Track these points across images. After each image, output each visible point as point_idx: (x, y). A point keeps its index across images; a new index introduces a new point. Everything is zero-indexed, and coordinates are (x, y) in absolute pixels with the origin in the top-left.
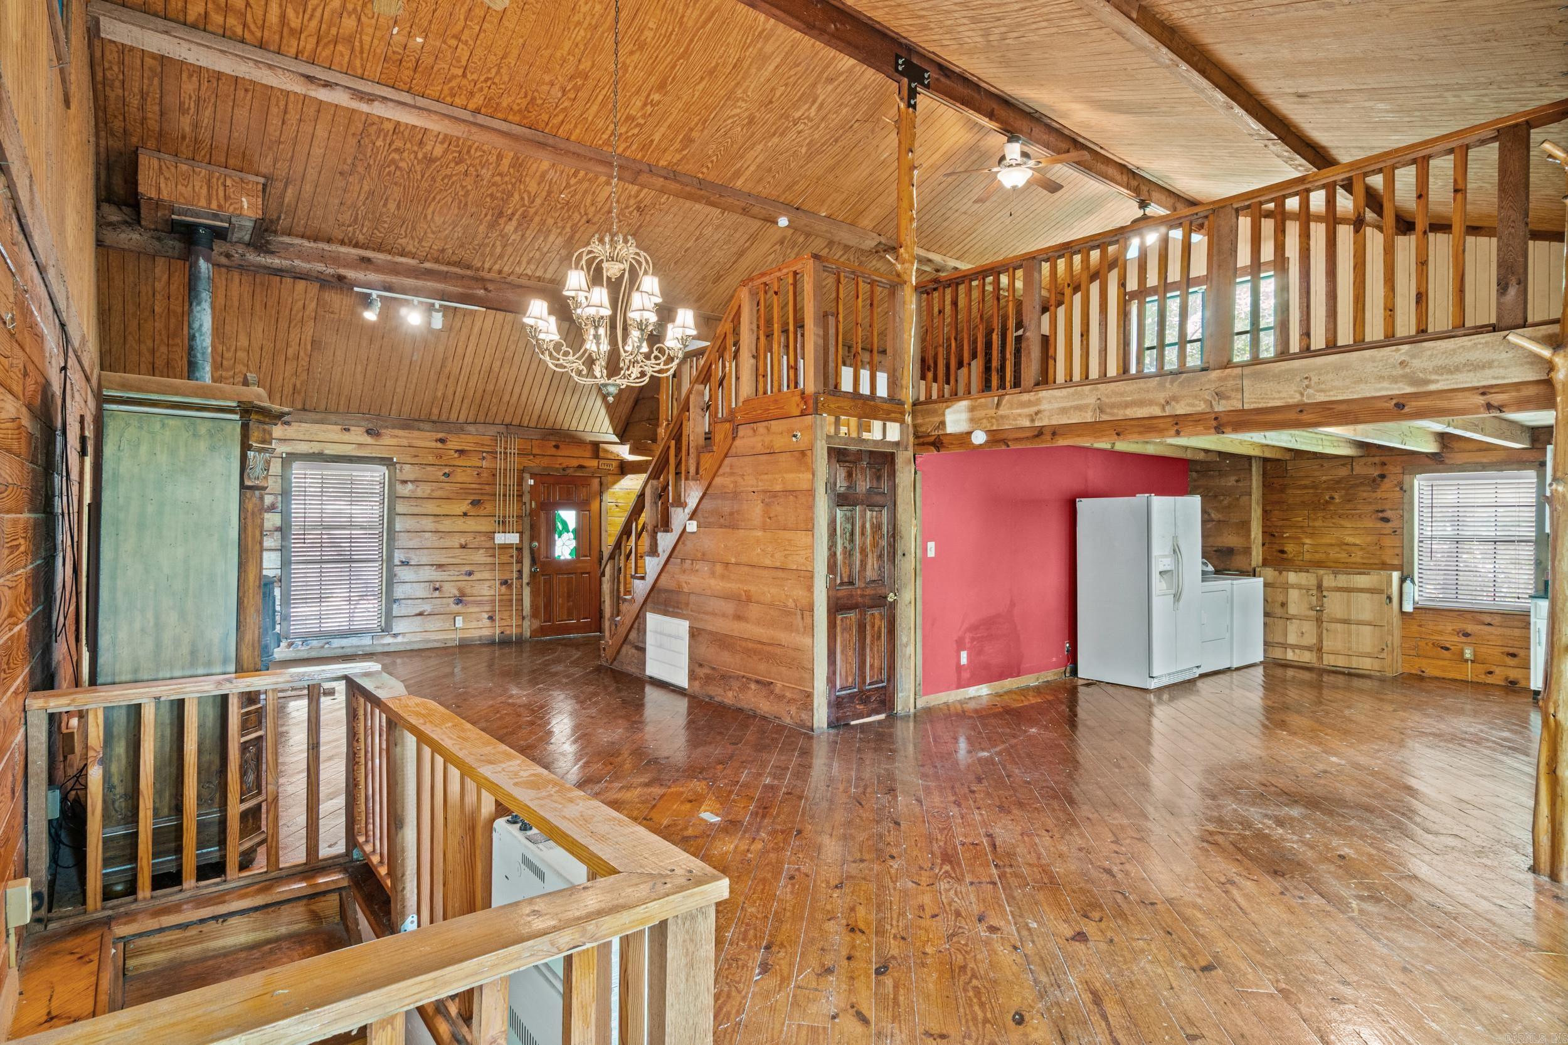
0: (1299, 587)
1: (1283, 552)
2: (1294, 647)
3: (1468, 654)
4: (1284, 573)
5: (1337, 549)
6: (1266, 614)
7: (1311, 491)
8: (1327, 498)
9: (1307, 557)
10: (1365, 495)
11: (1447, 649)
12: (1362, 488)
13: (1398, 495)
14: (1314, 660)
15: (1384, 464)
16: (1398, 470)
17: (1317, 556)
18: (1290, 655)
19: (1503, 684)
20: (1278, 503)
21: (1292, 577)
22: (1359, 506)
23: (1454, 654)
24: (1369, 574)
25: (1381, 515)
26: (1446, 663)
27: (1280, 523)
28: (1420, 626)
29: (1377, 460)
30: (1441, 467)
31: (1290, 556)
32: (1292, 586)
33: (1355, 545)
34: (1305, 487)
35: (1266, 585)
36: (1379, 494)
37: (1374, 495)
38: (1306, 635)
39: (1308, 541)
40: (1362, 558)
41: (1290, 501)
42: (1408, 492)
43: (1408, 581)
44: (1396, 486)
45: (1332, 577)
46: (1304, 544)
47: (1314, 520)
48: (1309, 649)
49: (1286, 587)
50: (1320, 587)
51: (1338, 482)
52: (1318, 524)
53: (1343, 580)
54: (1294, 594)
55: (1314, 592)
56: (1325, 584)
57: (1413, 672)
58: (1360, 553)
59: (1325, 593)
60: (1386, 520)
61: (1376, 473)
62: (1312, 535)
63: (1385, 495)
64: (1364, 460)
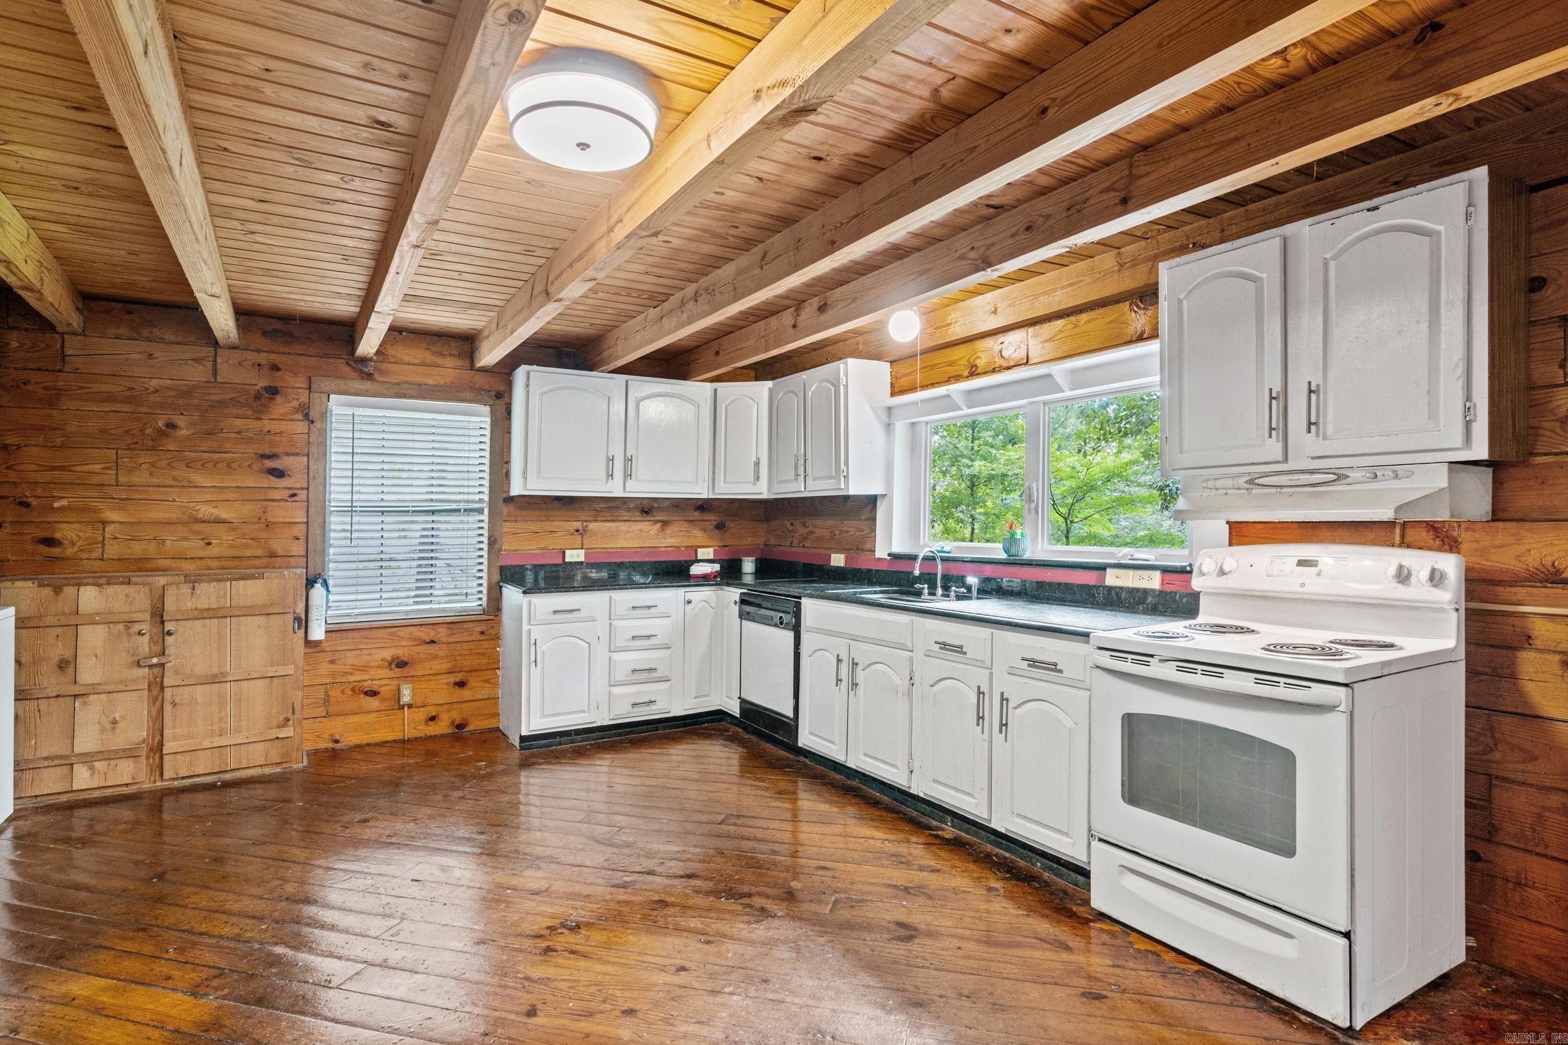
0: (107, 619)
1: (50, 542)
2: (88, 759)
3: (406, 697)
4: (69, 591)
5: (181, 531)
6: (21, 695)
7: (125, 408)
8: (161, 423)
9: (113, 550)
10: (239, 423)
11: (373, 693)
12: (235, 411)
13: (301, 427)
14: (142, 776)
15: (275, 368)
16: (300, 382)
17: (137, 549)
18: (83, 779)
19: (450, 731)
20: (40, 429)
21: (90, 597)
22: (228, 446)
23: (383, 700)
24: (261, 576)
25: (269, 464)
26: (372, 717)
27: (45, 476)
28: (333, 662)
29: (262, 358)
30: (368, 385)
31: (69, 551)
32: (92, 620)
33: (218, 521)
34: (110, 398)
35: (21, 624)
36: (266, 424)
37: (256, 424)
38: (121, 725)
39: (113, 516)
40: (232, 547)
41: (71, 428)
42: (318, 425)
43: (318, 586)
44: (296, 411)
45: (185, 589)
46: (104, 523)
47: (132, 470)
48: (130, 754)
49: (73, 622)
50: (159, 615)
51: (188, 393)
52: (137, 478)
53: (209, 594)
54: (93, 638)
55: (145, 627)
56: (170, 605)
57: (322, 745)
58: (228, 538)
59: (169, 626)
60: (279, 474)
61: (263, 383)
62: (124, 503)
63: (275, 426)
64: (237, 355)
